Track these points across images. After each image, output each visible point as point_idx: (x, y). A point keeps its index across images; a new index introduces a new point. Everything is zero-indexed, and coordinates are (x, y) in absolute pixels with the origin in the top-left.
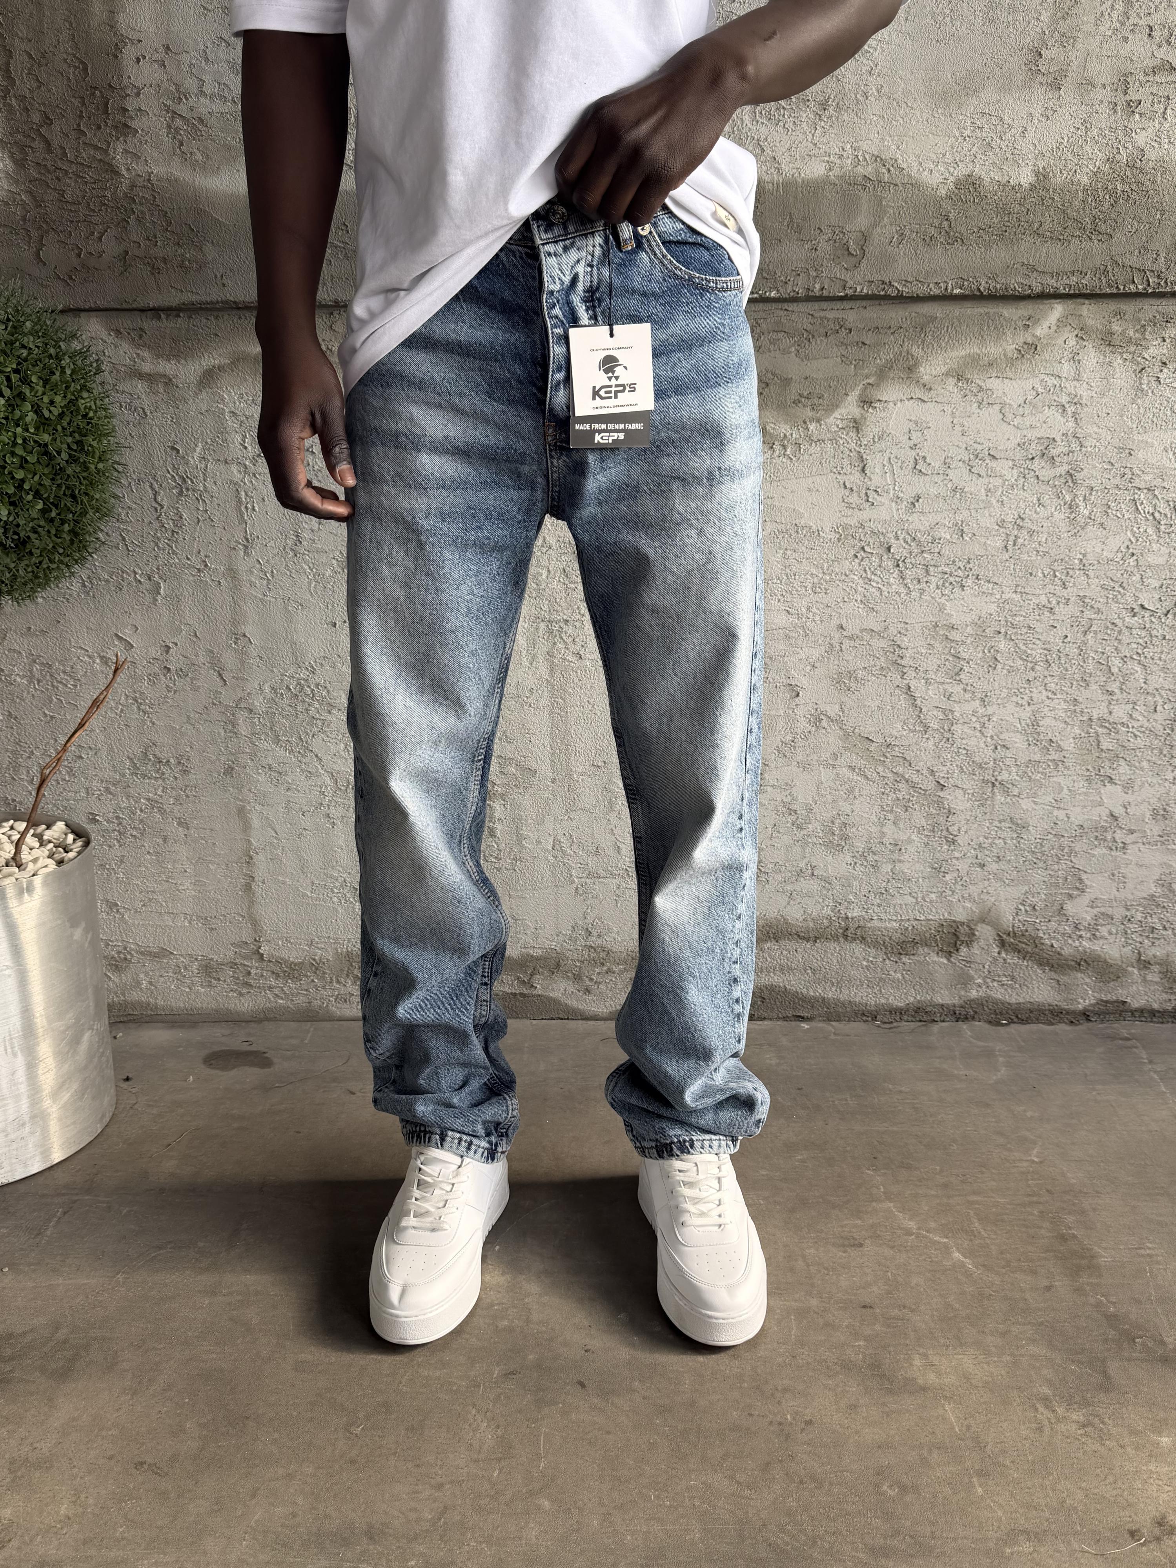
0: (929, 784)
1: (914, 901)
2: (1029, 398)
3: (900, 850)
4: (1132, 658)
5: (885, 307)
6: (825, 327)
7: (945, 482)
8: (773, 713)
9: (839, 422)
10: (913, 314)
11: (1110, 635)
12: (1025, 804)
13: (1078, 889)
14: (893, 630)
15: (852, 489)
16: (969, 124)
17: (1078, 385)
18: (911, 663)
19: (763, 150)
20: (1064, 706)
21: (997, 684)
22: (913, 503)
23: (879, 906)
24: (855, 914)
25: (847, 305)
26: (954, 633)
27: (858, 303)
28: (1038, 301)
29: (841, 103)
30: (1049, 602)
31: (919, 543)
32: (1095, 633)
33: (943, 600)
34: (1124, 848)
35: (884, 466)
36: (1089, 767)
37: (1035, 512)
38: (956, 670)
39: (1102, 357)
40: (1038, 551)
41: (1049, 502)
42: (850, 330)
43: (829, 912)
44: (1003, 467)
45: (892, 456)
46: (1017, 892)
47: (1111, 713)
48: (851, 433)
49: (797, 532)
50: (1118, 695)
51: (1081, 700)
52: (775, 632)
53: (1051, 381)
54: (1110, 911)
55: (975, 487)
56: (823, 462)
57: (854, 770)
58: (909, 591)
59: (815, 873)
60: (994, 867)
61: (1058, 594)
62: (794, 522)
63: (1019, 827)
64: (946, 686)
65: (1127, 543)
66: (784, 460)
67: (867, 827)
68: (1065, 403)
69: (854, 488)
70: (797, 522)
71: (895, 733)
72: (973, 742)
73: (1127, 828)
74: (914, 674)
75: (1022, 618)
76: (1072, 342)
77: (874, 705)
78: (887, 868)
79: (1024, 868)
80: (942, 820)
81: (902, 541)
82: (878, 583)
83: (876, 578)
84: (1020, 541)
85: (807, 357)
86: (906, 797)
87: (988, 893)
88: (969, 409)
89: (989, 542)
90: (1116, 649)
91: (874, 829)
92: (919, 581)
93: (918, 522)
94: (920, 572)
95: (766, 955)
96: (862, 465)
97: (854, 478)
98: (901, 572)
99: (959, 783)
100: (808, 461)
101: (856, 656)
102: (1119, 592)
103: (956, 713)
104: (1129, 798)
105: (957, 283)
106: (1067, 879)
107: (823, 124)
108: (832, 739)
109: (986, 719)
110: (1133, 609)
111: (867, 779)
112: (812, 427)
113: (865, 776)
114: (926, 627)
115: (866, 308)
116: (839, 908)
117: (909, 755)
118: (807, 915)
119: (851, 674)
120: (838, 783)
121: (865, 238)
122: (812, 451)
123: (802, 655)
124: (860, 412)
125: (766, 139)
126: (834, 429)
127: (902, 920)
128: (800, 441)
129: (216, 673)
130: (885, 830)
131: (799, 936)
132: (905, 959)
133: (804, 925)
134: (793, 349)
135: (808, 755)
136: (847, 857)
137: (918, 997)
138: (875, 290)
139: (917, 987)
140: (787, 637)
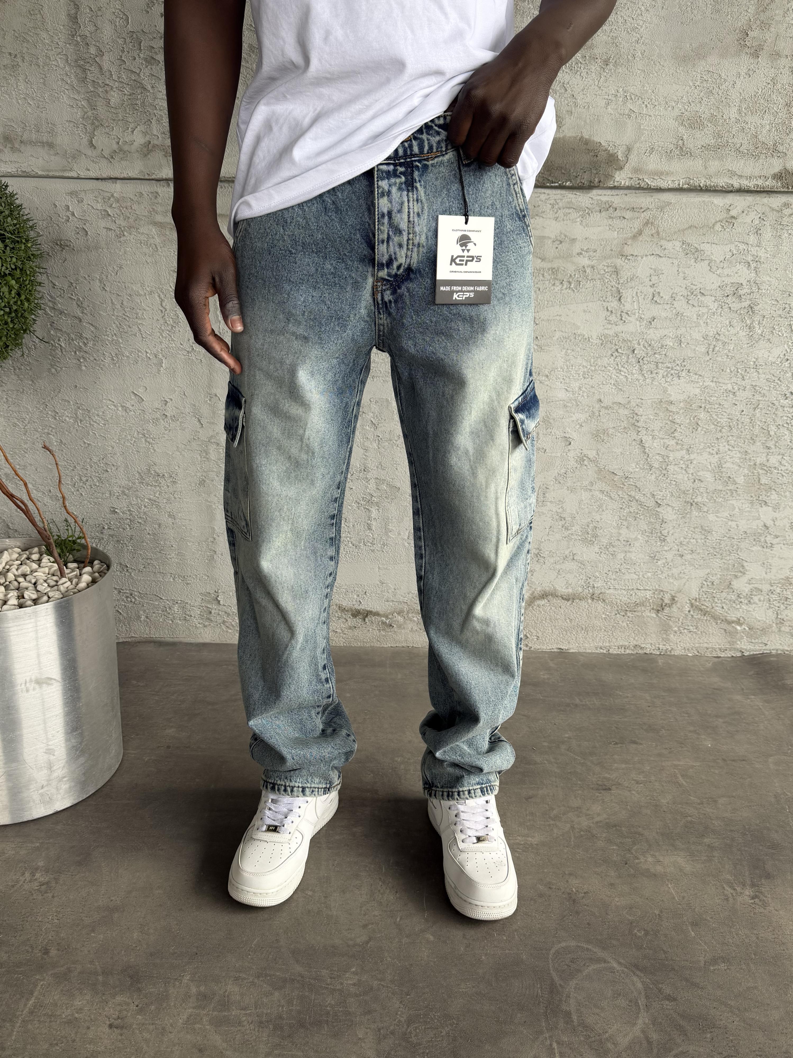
0: (651, 503)
1: (637, 577)
2: (727, 257)
3: (630, 544)
4: (783, 426)
5: (637, 195)
6: (599, 207)
7: (672, 309)
8: (554, 455)
9: (605, 268)
10: (656, 200)
11: (770, 411)
12: (711, 517)
13: (741, 572)
14: (633, 404)
15: (612, 312)
16: (699, 78)
17: (759, 250)
18: (644, 425)
19: (566, 90)
20: (739, 455)
21: (697, 440)
22: (650, 322)
23: (615, 580)
24: (599, 585)
25: (614, 192)
26: (672, 406)
27: (622, 192)
28: (738, 194)
29: (618, 61)
30: (733, 388)
31: (653, 349)
32: (761, 409)
33: (666, 385)
34: (771, 546)
35: (633, 297)
36: (753, 495)
37: (728, 331)
38: (673, 430)
39: (775, 232)
40: (728, 356)
41: (736, 324)
42: (616, 209)
43: (583, 583)
44: (708, 300)
45: (639, 291)
46: (702, 573)
47: (768, 460)
48: (613, 276)
49: (575, 338)
50: (773, 450)
51: (749, 451)
52: (557, 403)
53: (742, 246)
54: (760, 587)
55: (691, 313)
56: (594, 293)
57: (603, 493)
58: (645, 379)
59: (575, 558)
60: (689, 557)
61: (739, 383)
62: (573, 332)
63: (706, 532)
64: (665, 441)
65: (785, 352)
66: (569, 291)
67: (609, 529)
68: (750, 261)
69: (613, 311)
70: (576, 332)
71: (631, 470)
72: (680, 477)
73: (774, 534)
74: (645, 432)
75: (715, 398)
76: (757, 222)
77: (618, 450)
78: (621, 556)
79: (708, 558)
80: (658, 526)
81: (642, 346)
82: (625, 373)
83: (625, 370)
84: (717, 349)
85: (587, 225)
86: (636, 511)
87: (684, 573)
88: (689, 262)
89: (697, 349)
90: (774, 420)
91: (614, 531)
92: (652, 373)
93: (653, 334)
94: (653, 366)
95: (541, 609)
96: (619, 297)
97: (614, 304)
98: (641, 366)
99: (670, 503)
100: (585, 292)
101: (609, 420)
102: (777, 383)
103: (670, 458)
104: (776, 515)
105: (686, 181)
106: (734, 565)
107: (605, 74)
108: (590, 472)
109: (689, 462)
110: (786, 395)
111: (612, 498)
112: (588, 270)
113: (611, 498)
114: (654, 402)
115: (626, 195)
116: (589, 580)
117: (639, 484)
118: (568, 585)
119: (605, 431)
120: (592, 501)
121: (629, 150)
122: (587, 286)
123: (574, 418)
124: (619, 262)
125: (568, 83)
126: (602, 272)
127: (629, 589)
128: (580, 279)
129: (196, 420)
130: (621, 531)
131: (562, 598)
132: (629, 614)
133: (566, 591)
134: (578, 220)
135: (574, 483)
136: (597, 549)
137: (636, 638)
138: (634, 183)
139: (636, 632)
140: (565, 406)
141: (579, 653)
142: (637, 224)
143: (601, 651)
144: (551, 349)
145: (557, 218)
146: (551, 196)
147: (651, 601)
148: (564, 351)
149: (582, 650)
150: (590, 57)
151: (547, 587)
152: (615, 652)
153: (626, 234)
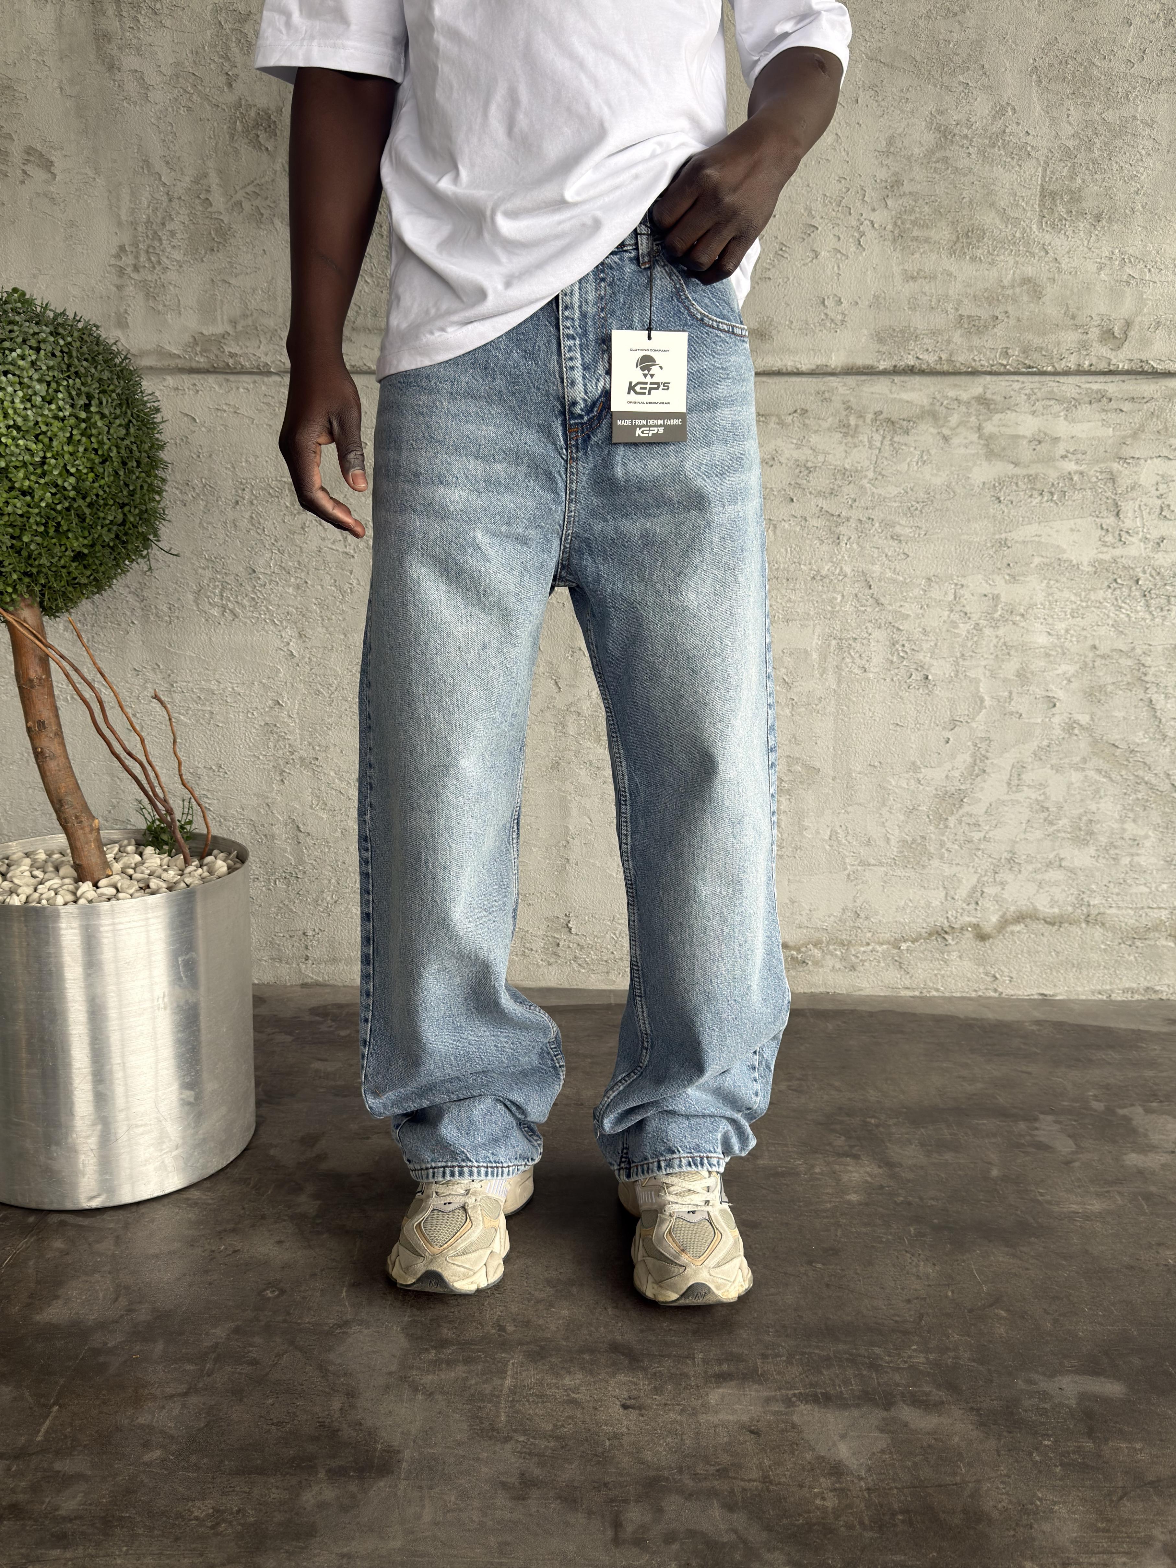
1: (1148, 890)
3: (1138, 844)
5: (1139, 381)
6: (1089, 397)
8: (1032, 721)
9: (1098, 474)
10: (1163, 388)
14: (1139, 651)
15: (1107, 530)
18: (1153, 679)
19: (1047, 253)
22: (1158, 544)
23: (1118, 894)
24: (1096, 902)
25: (1109, 378)
27: (1118, 378)
29: (1113, 216)
31: (1163, 578)
35: (1135, 511)
42: (1110, 400)
43: (1074, 900)
45: (1142, 503)
48: (1108, 484)
49: (1060, 565)
52: (1037, 651)
56: (1084, 506)
57: (1101, 773)
58: (1153, 618)
59: (1063, 864)
62: (1058, 557)
66: (1051, 504)
67: (1110, 823)
69: (1110, 530)
70: (1060, 556)
71: (1137, 740)
74: (1155, 689)
77: (1119, 714)
78: (1126, 861)
81: (1148, 575)
82: (1127, 610)
83: (1126, 606)
85: (1073, 421)
86: (1146, 797)
91: (1116, 826)
92: (1162, 610)
93: (1162, 559)
94: (1163, 601)
95: (1016, 938)
96: (1116, 511)
97: (1110, 521)
98: (1147, 601)
100: (1072, 506)
101: (1106, 673)
107: (1097, 232)
108: (1082, 745)
111: (1112, 781)
112: (1076, 478)
113: (1110, 778)
114: (1167, 649)
115: (1124, 381)
116: (1083, 896)
117: (1148, 760)
118: (1053, 902)
119: (1101, 688)
120: (1086, 784)
121: (1128, 324)
122: (1075, 498)
123: (1060, 671)
124: (1116, 466)
125: (1050, 244)
126: (1094, 479)
127: (1136, 908)
128: (1066, 489)
129: (553, 682)
130: (1126, 826)
131: (1045, 921)
132: (1138, 943)
133: (1051, 911)
134: (1062, 414)
135: (1061, 759)
136: (1092, 850)
137: (1148, 978)
138: (1134, 366)
139: (1148, 969)
140: (1048, 655)
141: (1070, 1000)
142: (1138, 418)
143: (1100, 996)
144: (1028, 579)
145: (1035, 412)
146: (1026, 385)
147: (1167, 924)
148: (1046, 582)
149: (1073, 997)
150: (1077, 212)
151: (1023, 904)
152: (1119, 999)
153: (1124, 430)
